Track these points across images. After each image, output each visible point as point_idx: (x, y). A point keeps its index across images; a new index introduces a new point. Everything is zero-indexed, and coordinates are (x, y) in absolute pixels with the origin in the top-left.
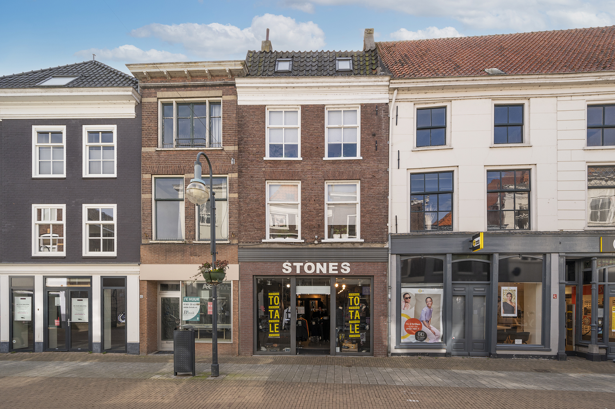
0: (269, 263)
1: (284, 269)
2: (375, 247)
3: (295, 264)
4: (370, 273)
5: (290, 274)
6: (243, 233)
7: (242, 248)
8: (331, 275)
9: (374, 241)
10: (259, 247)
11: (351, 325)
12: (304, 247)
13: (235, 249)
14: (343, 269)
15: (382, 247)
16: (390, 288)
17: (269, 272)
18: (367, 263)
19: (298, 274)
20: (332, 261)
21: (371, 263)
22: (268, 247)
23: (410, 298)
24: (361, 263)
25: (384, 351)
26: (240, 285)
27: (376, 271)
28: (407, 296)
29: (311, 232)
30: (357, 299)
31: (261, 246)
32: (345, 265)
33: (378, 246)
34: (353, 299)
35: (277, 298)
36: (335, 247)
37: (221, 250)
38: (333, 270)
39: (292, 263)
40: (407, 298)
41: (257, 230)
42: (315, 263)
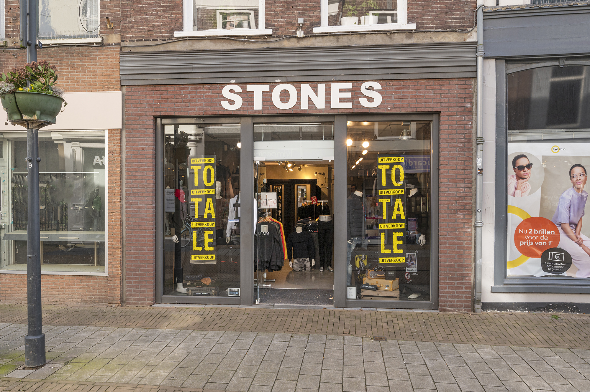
0: (190, 86)
1: (225, 99)
2: (443, 41)
3: (249, 88)
4: (431, 105)
5: (239, 113)
6: (132, 19)
7: (130, 53)
8: (336, 112)
9: (441, 28)
10: (168, 49)
11: (383, 235)
12: (272, 46)
13: (113, 55)
14: (366, 97)
15: (462, 41)
16: (481, 141)
17: (191, 109)
18: (423, 81)
19: (257, 113)
20: (338, 78)
21: (432, 82)
22: (189, 48)
23: (529, 166)
24: (409, 82)
25: (466, 297)
26: (124, 139)
27: (446, 100)
28: (523, 162)
29: (288, 10)
30: (398, 171)
31: (172, 47)
32: (370, 88)
33: (452, 38)
34: (388, 171)
35: (209, 170)
36: (346, 44)
37: (82, 59)
38: (341, 100)
39: (243, 84)
40: (521, 168)
41: (164, 11)
42: (297, 84)
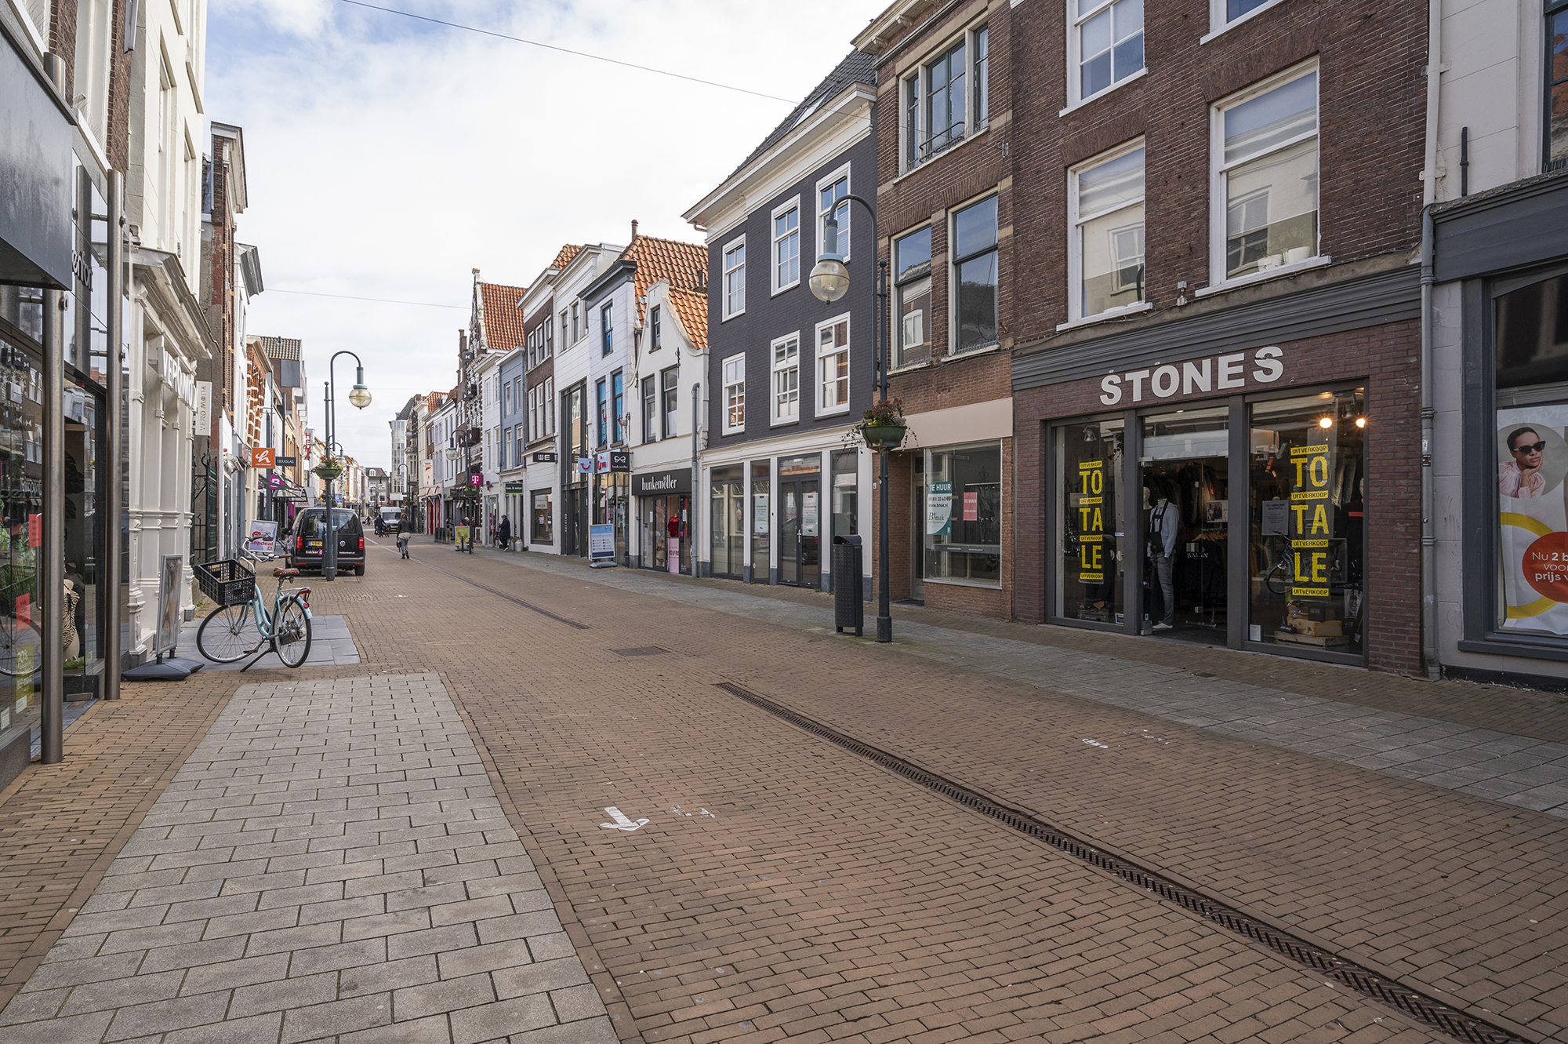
0: (1072, 383)
1: (1105, 393)
2: (1372, 271)
3: (1128, 377)
4: (1354, 368)
5: (1119, 407)
6: (1022, 319)
7: (1021, 356)
8: (1224, 393)
9: (1368, 252)
10: (1053, 346)
11: (1297, 556)
12: (1153, 322)
13: (1005, 359)
14: (1262, 368)
15: (1403, 264)
16: (1429, 414)
17: (1073, 409)
18: (1341, 335)
19: (1137, 405)
20: (1226, 350)
21: (1355, 335)
22: (1071, 341)
23: (1539, 446)
24: (1321, 339)
25: (1410, 653)
26: (1016, 446)
27: (1378, 357)
28: (1528, 439)
29: (1170, 274)
30: (1318, 465)
31: (1056, 343)
32: (1268, 356)
33: (1386, 264)
34: (1305, 466)
35: (1097, 475)
36: (1237, 303)
37: (983, 369)
38: (1231, 377)
39: (1122, 373)
40: (1526, 449)
41: (1049, 304)
42: (1178, 365)
